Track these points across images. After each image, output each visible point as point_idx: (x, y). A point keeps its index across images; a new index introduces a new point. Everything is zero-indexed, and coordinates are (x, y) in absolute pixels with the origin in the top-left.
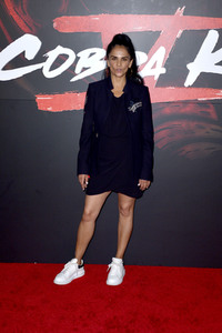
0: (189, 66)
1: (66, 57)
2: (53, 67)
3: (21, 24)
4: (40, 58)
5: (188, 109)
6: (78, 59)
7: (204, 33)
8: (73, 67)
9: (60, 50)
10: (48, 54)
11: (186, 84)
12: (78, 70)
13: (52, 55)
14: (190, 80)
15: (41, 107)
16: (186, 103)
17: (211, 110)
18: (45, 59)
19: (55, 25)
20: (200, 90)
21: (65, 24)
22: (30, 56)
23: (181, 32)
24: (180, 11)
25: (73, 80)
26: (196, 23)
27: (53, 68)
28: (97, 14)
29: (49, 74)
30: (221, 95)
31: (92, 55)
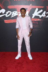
0: (33, 14)
1: (10, 13)
3: (2, 7)
4: (5, 13)
6: (12, 13)
8: (11, 15)
9: (9, 12)
10: (7, 12)
11: (32, 18)
13: (7, 13)
14: (33, 17)
15: (5, 22)
17: (37, 23)
18: (6, 13)
19: (8, 7)
20: (35, 19)
21: (10, 7)
22: (3, 13)
23: (31, 8)
24: (31, 5)
25: (11, 17)
26: (34, 7)
27: (7, 15)
28: (16, 5)
29: (7, 16)
30: (39, 20)
31: (15, 12)
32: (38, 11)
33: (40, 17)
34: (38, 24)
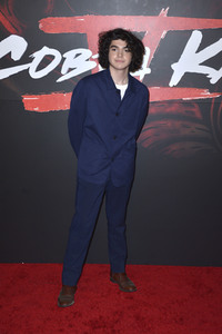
0: (174, 66)
1: (52, 57)
2: (39, 68)
3: (7, 25)
4: (26, 58)
5: (173, 109)
6: (63, 59)
8: (59, 67)
9: (46, 51)
10: (35, 55)
11: (171, 84)
12: (63, 72)
13: (39, 56)
14: (174, 81)
15: (28, 108)
16: (171, 102)
17: (196, 110)
18: (31, 60)
19: (40, 26)
20: (185, 90)
21: (51, 25)
22: (16, 57)
23: (165, 32)
24: (164, 12)
25: (60, 80)
26: (179, 23)
28: (82, 14)
29: (35, 75)
30: (206, 94)
31: (77, 55)
32: (201, 48)
33: (213, 82)
34: (198, 115)
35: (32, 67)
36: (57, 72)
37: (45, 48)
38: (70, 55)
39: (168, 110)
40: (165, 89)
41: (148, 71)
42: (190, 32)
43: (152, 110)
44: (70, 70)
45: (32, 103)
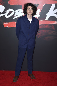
0: (47, 14)
1: (12, 12)
2: (8, 15)
4: (4, 12)
5: (46, 27)
6: (15, 12)
7: (51, 5)
8: (14, 15)
9: (10, 10)
10: (7, 11)
11: (46, 20)
12: (15, 16)
14: (47, 19)
15: (5, 26)
16: (46, 25)
17: (53, 27)
19: (9, 3)
20: (50, 21)
21: (11, 2)
23: (44, 5)
25: (14, 18)
29: (7, 17)
30: (56, 22)
31: (19, 11)
32: (55, 9)
34: (54, 28)
35: (6, 14)
36: (13, 16)
37: (10, 9)
38: (17, 11)
39: (45, 27)
40: (44, 21)
41: (39, 16)
42: (52, 5)
43: (40, 27)
44: (17, 15)
45: (6, 25)
